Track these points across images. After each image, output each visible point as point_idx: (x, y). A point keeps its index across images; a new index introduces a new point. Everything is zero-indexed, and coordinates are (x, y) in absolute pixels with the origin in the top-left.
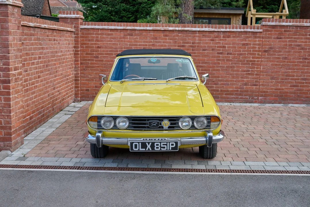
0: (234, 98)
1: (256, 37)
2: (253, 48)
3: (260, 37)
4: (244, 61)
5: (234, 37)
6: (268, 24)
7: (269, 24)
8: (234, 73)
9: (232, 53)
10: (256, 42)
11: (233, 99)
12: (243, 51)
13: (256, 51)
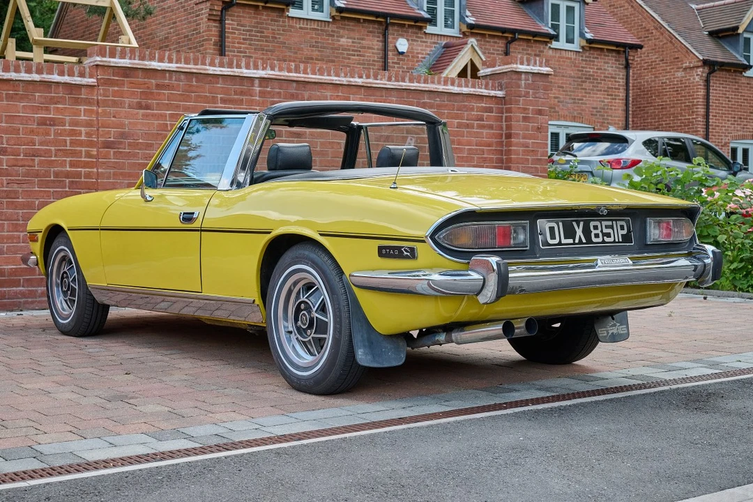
0: (23, 295)
1: (77, 101)
2: (72, 135)
3: (90, 102)
4: (47, 174)
5: (9, 97)
6: (110, 62)
7: (113, 62)
8: (17, 213)
9: (9, 150)
10: (80, 116)
11: (19, 298)
12: (41, 144)
13: (81, 143)
